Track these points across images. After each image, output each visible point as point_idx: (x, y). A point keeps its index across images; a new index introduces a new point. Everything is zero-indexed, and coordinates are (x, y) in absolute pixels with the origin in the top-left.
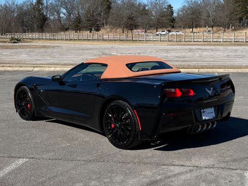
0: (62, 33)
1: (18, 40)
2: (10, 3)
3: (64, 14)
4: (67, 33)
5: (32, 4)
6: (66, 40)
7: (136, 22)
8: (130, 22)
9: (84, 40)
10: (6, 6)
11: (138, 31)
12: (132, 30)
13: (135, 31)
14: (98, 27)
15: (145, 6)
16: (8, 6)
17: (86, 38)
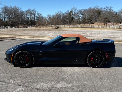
0: (79, 25)
1: (58, 28)
2: (60, 13)
3: (81, 17)
4: (81, 25)
5: (68, 13)
6: (77, 27)
7: (109, 20)
8: (106, 20)
9: (84, 28)
10: (58, 14)
11: (110, 24)
12: (107, 23)
13: (108, 24)
14: (93, 22)
15: (117, 13)
16: (59, 14)
17: (87, 27)
